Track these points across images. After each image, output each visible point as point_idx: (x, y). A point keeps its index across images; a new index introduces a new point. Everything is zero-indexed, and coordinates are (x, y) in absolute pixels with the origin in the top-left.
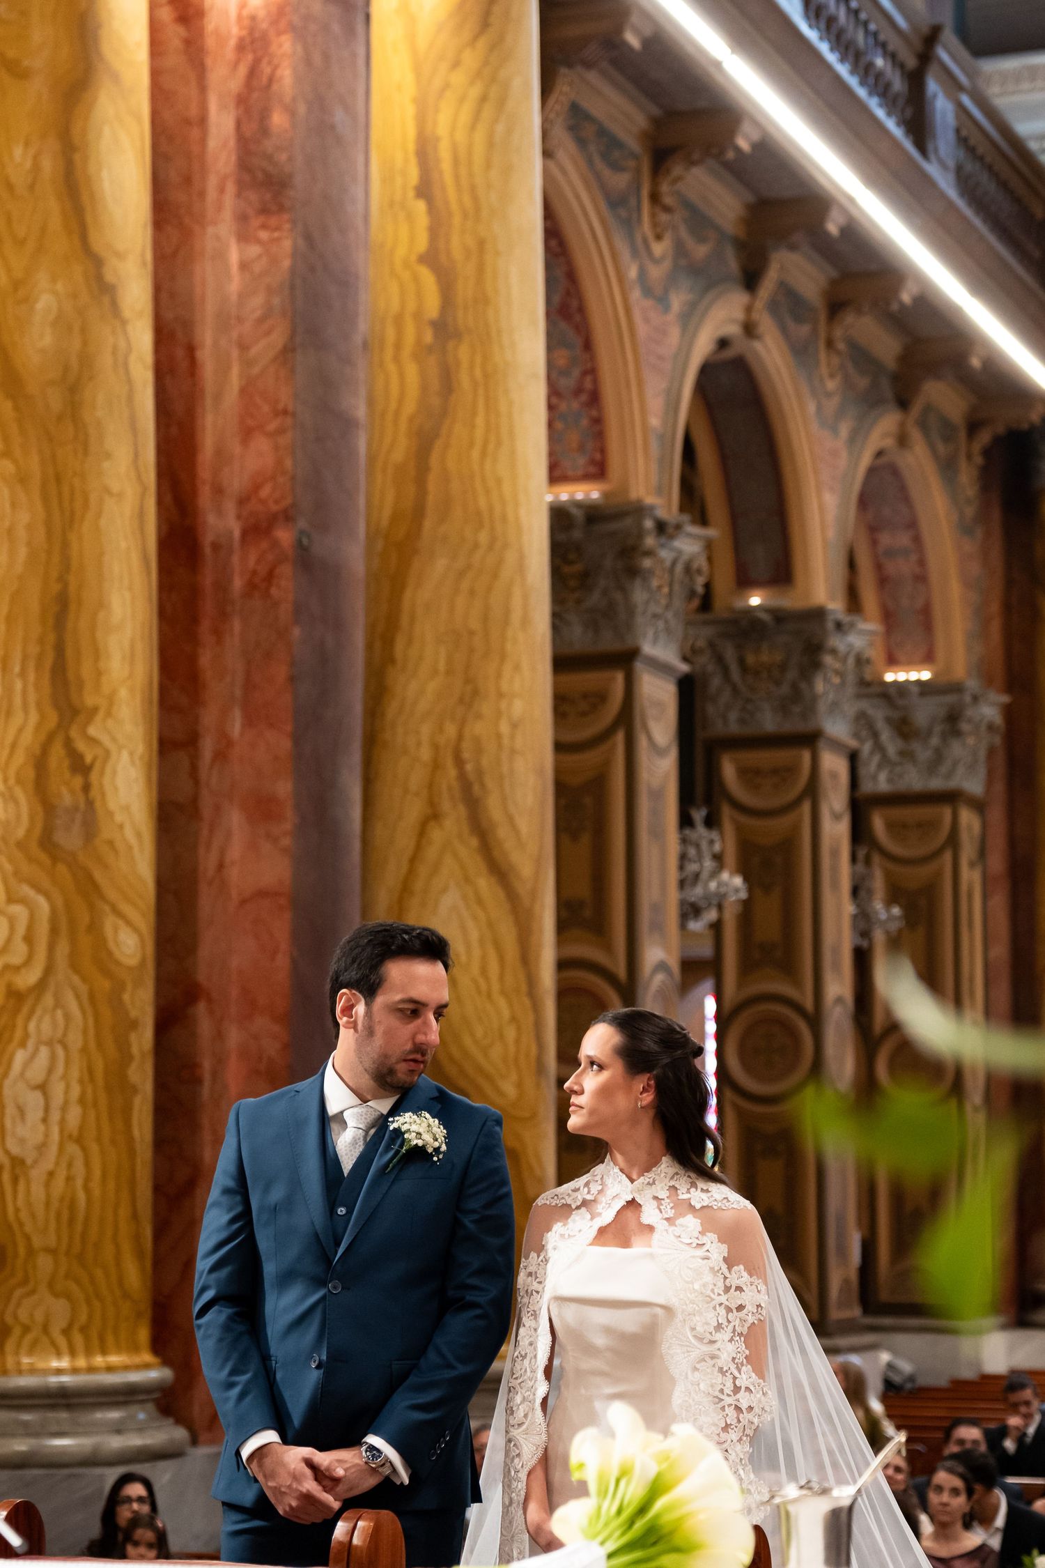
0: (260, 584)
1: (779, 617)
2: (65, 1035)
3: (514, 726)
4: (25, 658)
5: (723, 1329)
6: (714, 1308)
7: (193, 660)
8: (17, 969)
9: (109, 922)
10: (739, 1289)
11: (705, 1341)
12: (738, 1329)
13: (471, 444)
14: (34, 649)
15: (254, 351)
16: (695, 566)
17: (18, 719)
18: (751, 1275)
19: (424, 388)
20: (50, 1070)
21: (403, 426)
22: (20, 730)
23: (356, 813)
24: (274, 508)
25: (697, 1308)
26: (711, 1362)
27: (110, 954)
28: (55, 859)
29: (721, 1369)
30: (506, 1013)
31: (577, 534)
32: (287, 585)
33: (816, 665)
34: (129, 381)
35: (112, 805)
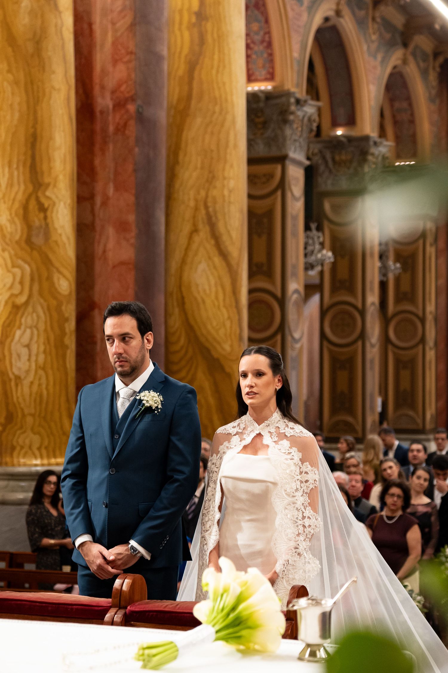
0: (121, 129)
1: (350, 139)
2: (37, 323)
3: (230, 191)
4: (18, 161)
5: (299, 490)
6: (295, 481)
7: (92, 163)
8: (17, 296)
9: (56, 276)
10: (306, 473)
11: (290, 496)
12: (305, 491)
13: (212, 68)
14: (22, 158)
15: (118, 25)
16: (313, 118)
17: (15, 188)
18: (312, 466)
19: (192, 41)
20: (31, 339)
21: (183, 59)
22: (17, 193)
23: (163, 228)
24: (127, 95)
25: (288, 481)
26: (293, 505)
27: (56, 289)
28: (32, 249)
29: (297, 509)
30: (226, 316)
31: (262, 105)
32: (132, 130)
33: (365, 160)
34: (63, 39)
35: (57, 225)
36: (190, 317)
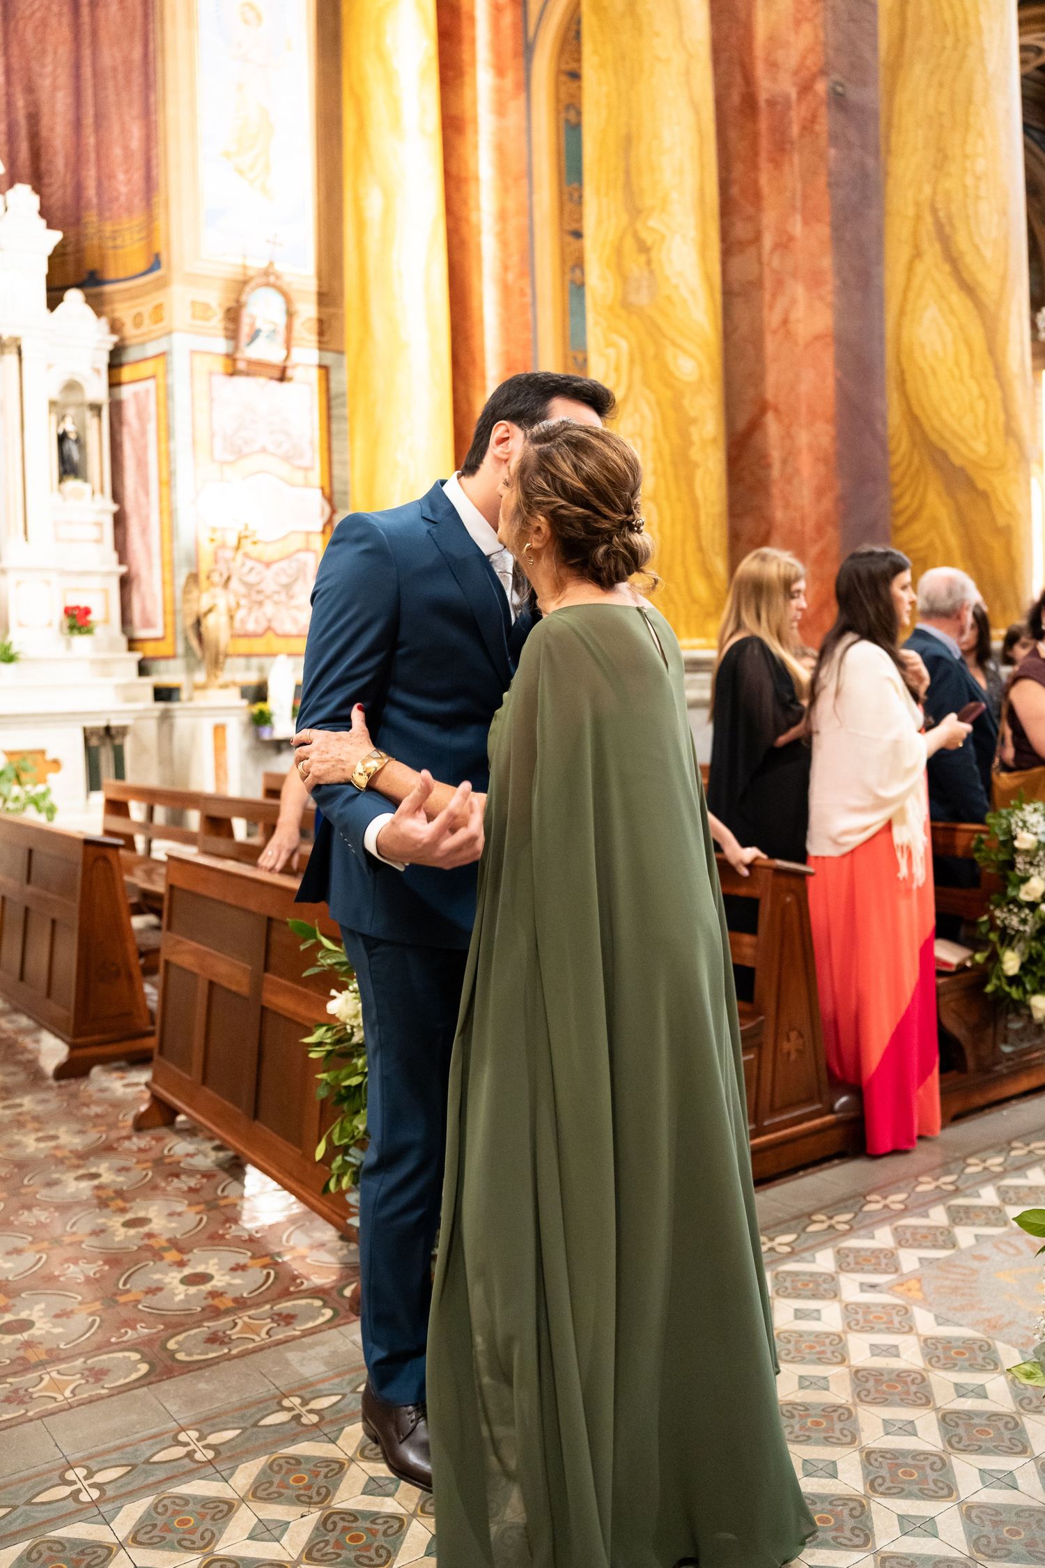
0: (808, 126)
2: (641, 429)
7: (756, 182)
9: (669, 353)
17: (605, 225)
22: (607, 232)
24: (816, 70)
27: (672, 373)
28: (630, 313)
30: (976, 392)
32: (824, 121)
35: (669, 271)
36: (914, 402)
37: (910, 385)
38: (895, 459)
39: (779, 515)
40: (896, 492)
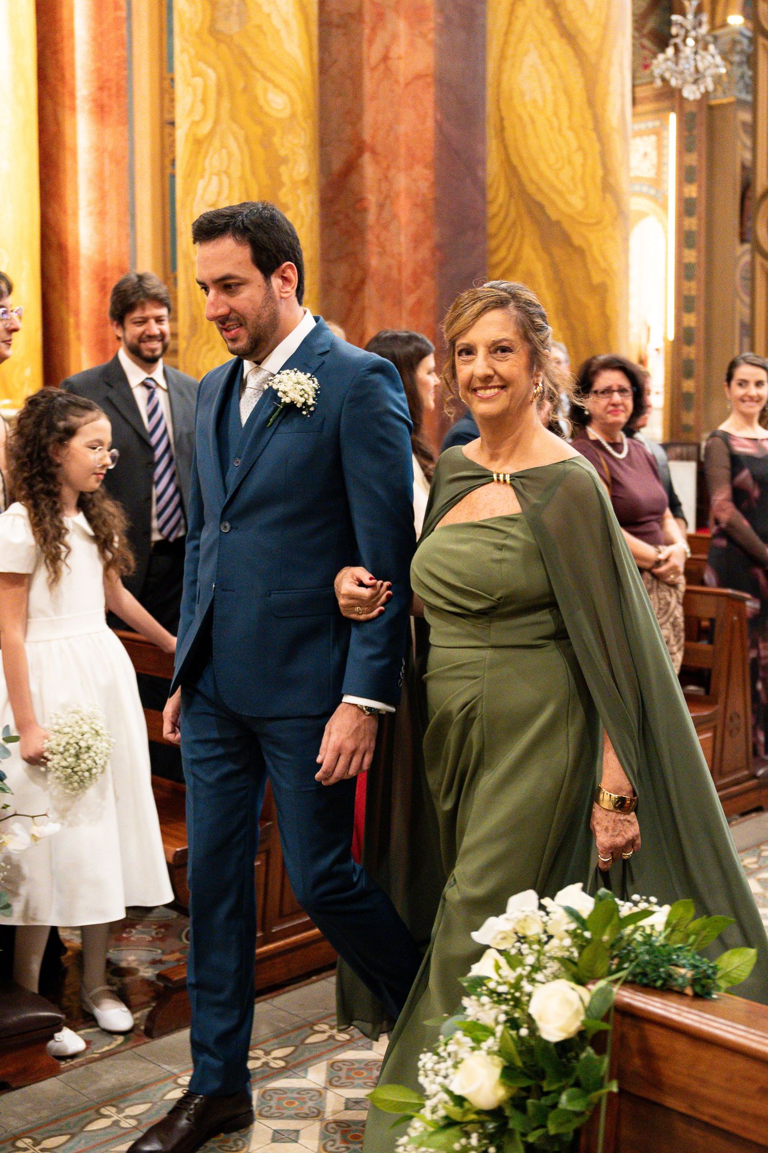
2: (228, 167)
8: (198, 124)
9: (260, 85)
20: (219, 193)
27: (261, 108)
28: (219, 41)
30: (574, 144)
36: (511, 151)
37: (508, 133)
38: (492, 209)
39: (374, 262)
40: (493, 244)
